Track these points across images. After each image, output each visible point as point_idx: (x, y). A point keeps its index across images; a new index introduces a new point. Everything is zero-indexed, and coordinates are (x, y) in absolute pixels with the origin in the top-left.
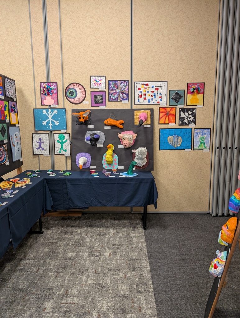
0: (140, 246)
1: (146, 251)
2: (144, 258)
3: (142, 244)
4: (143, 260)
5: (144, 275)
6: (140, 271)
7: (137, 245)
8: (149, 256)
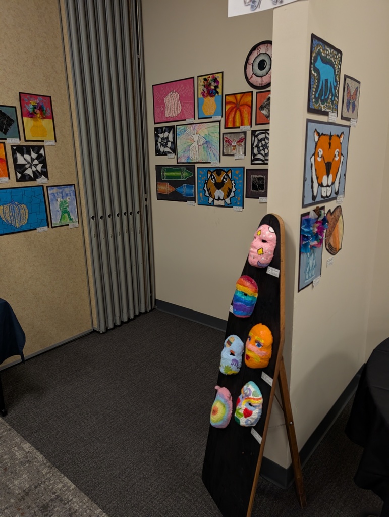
0: (19, 455)
1: (40, 457)
2: (47, 473)
3: (21, 449)
4: (49, 479)
5: (76, 507)
6: (62, 505)
7: (13, 457)
8: (54, 464)
